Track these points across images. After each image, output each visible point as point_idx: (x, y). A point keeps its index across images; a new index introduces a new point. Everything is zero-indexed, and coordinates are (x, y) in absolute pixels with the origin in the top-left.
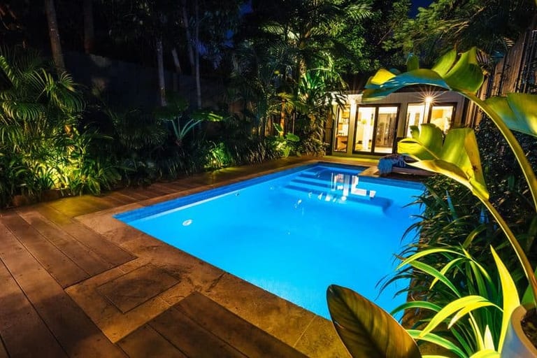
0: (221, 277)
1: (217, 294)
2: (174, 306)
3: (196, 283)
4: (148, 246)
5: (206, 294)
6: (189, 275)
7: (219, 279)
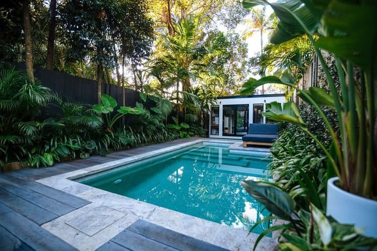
0: (155, 209)
1: (154, 220)
2: (127, 229)
3: (138, 214)
4: (97, 195)
5: (147, 220)
6: (132, 210)
7: (154, 211)
